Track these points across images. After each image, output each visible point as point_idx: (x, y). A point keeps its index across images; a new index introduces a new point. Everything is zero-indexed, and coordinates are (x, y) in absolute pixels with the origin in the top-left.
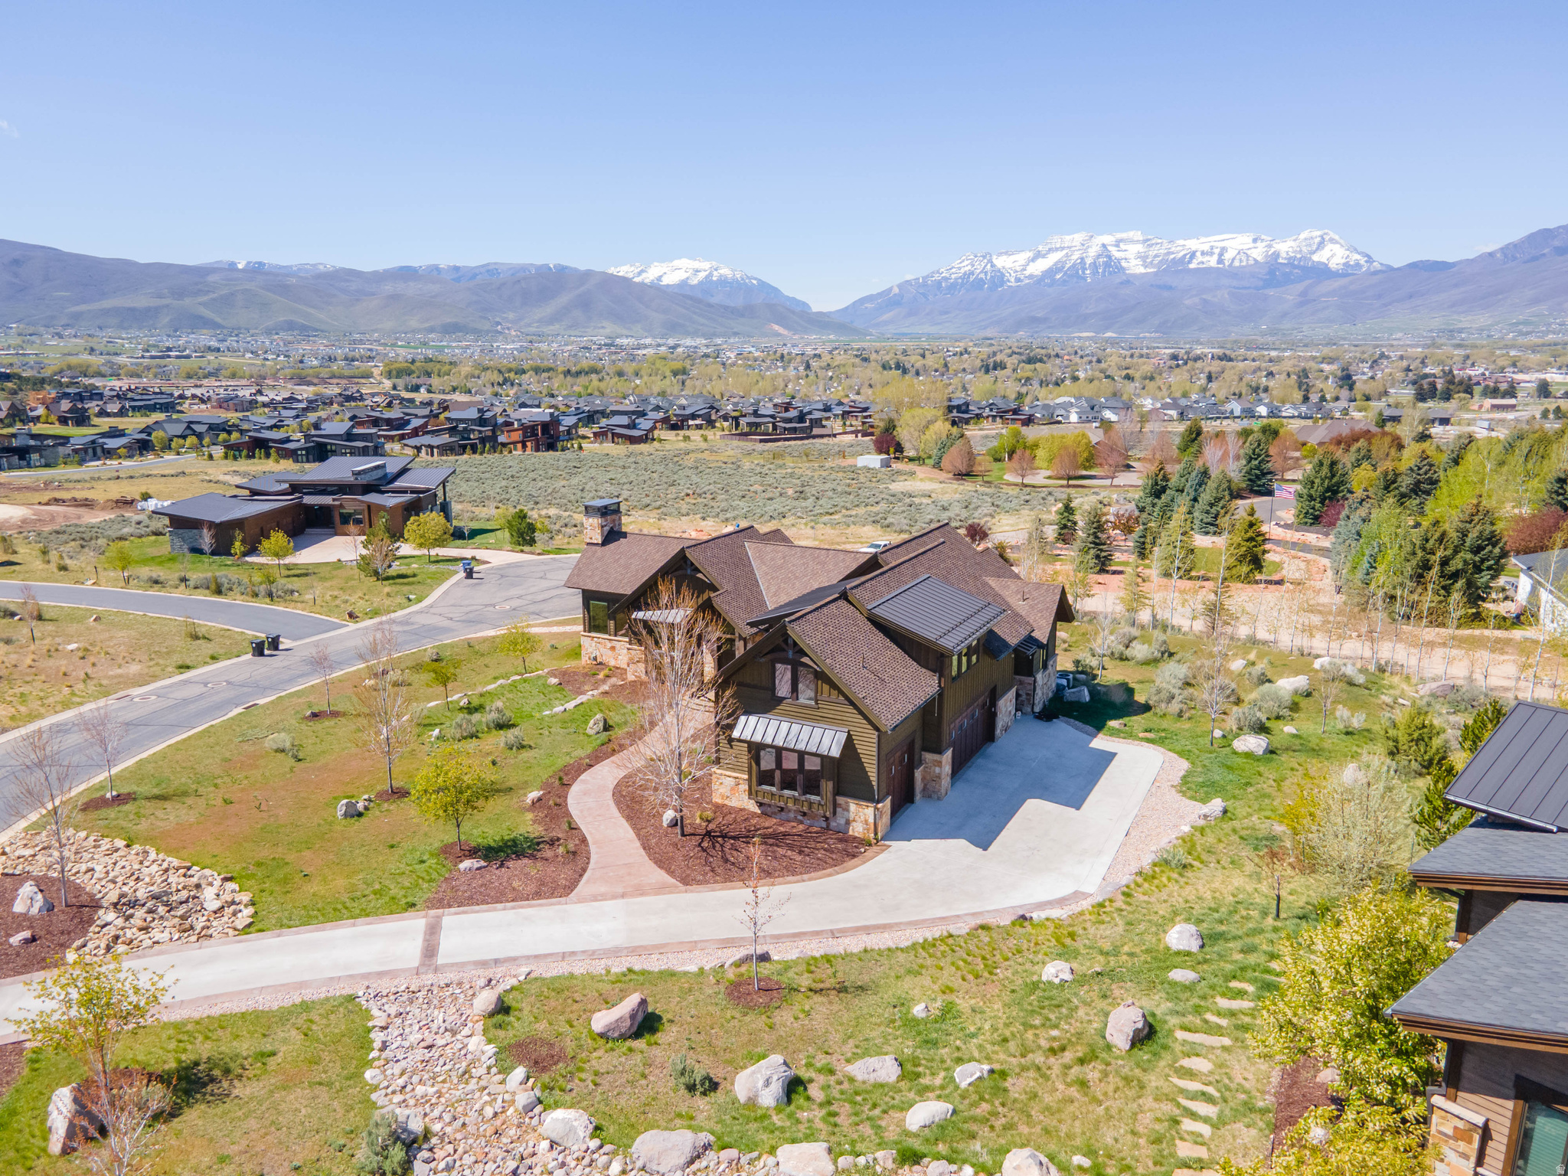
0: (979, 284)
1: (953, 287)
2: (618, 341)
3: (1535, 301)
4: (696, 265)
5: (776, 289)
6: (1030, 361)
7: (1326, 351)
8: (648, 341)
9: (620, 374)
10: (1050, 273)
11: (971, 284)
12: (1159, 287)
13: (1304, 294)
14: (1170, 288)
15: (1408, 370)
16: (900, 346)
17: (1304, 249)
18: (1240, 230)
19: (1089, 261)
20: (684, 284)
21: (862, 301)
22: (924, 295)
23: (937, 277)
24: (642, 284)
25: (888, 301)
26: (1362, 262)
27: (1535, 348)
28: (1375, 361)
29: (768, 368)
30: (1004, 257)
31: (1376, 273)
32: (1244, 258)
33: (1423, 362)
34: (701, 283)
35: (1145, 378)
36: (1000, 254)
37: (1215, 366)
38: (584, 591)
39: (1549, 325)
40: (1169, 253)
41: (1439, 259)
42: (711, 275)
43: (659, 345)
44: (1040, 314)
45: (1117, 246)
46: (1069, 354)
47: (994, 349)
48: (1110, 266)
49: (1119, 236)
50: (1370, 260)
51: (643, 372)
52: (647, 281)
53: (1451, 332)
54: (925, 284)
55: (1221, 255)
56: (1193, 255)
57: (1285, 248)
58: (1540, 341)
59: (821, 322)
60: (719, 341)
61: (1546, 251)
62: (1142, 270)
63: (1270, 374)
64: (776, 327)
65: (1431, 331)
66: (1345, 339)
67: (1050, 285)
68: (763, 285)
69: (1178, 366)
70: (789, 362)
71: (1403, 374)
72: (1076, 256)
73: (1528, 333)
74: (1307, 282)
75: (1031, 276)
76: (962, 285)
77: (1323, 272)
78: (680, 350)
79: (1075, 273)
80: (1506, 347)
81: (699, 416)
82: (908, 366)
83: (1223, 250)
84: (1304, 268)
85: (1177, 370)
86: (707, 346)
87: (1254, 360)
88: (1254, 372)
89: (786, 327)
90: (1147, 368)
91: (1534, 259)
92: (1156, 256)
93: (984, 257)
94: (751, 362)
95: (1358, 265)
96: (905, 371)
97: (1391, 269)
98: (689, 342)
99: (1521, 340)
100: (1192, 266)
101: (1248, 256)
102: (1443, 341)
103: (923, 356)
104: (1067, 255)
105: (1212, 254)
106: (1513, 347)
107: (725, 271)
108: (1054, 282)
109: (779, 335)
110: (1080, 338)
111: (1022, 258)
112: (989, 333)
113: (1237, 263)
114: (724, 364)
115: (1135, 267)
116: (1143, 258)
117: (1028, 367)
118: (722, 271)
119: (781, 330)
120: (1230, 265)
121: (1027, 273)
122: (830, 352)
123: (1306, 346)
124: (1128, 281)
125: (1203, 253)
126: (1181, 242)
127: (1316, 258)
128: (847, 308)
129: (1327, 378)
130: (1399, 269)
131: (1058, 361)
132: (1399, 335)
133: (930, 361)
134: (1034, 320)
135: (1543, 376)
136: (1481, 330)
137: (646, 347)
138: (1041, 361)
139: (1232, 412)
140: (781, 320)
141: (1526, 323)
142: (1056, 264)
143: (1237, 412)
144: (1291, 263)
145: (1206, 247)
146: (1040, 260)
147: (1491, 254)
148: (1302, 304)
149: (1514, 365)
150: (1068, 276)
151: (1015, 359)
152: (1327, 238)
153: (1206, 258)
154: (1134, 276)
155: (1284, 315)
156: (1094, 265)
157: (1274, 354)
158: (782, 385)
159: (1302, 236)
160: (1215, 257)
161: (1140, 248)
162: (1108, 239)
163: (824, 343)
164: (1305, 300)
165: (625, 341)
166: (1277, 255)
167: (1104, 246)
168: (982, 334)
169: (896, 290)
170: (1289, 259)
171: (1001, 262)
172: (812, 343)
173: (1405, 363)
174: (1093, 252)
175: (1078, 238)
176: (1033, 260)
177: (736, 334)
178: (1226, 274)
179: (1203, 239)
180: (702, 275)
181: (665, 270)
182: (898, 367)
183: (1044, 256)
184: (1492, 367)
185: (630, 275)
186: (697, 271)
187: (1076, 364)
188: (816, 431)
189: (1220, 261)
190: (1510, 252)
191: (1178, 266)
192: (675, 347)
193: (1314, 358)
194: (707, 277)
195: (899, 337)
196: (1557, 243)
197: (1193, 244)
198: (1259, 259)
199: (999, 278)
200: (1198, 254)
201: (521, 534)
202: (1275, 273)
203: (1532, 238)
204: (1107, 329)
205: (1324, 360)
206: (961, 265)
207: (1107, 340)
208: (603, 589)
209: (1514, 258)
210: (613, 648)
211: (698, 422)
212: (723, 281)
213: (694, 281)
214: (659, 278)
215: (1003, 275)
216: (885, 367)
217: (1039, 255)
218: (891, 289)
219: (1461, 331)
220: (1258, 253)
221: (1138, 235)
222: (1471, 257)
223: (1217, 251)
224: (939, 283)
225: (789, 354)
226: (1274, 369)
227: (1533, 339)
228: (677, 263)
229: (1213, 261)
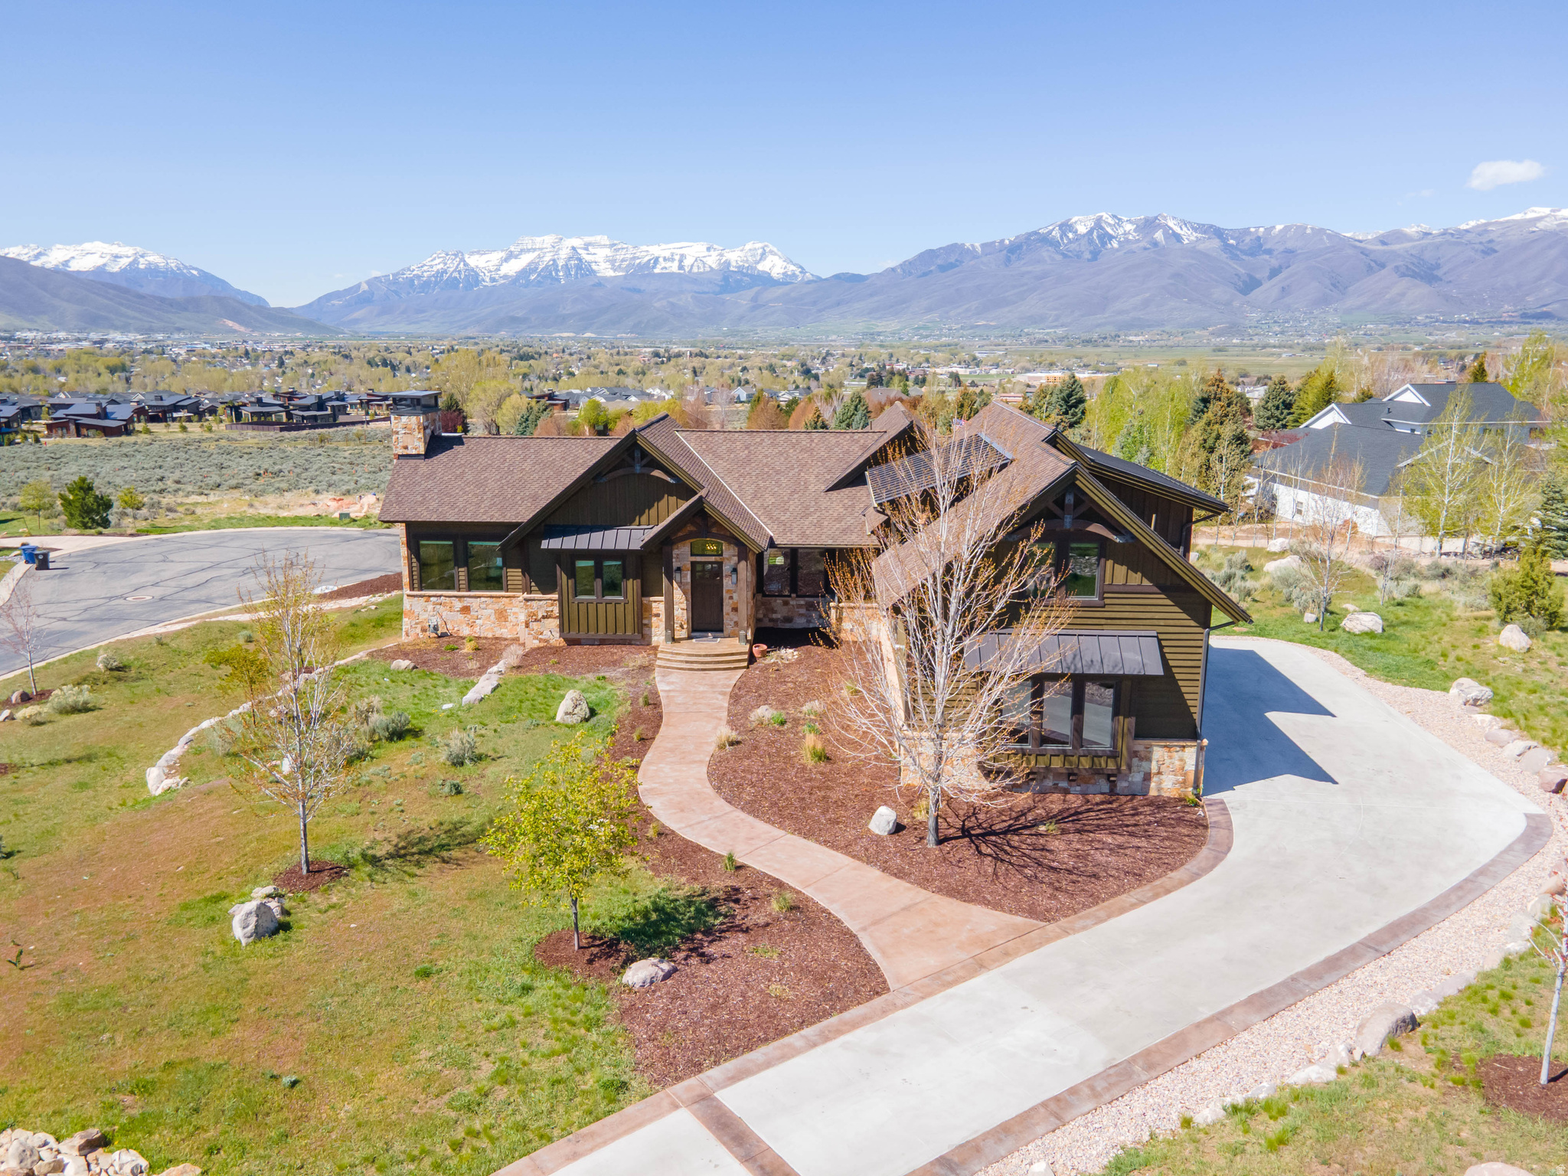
0: (453, 283)
1: (426, 285)
2: (18, 334)
3: (929, 310)
4: (116, 250)
5: (223, 282)
6: (522, 358)
7: (783, 350)
8: (62, 335)
9: (35, 370)
10: (524, 273)
11: (445, 283)
12: (629, 289)
13: (754, 299)
14: (638, 291)
15: (851, 365)
16: (382, 343)
17: (750, 259)
18: (695, 239)
19: (561, 263)
20: (100, 271)
21: (329, 297)
22: (396, 292)
23: (408, 274)
24: (42, 270)
25: (358, 298)
26: (797, 273)
27: (936, 348)
28: (824, 358)
29: (233, 366)
30: (476, 257)
31: (809, 282)
32: (701, 265)
33: (860, 359)
34: (123, 271)
35: (637, 374)
36: (472, 253)
37: (697, 362)
38: (410, 526)
39: (941, 329)
40: (634, 258)
41: (856, 272)
42: (135, 262)
43: (79, 340)
44: (520, 314)
45: (587, 249)
46: (557, 352)
47: (482, 346)
48: (581, 269)
49: (588, 239)
50: (803, 271)
51: (65, 369)
52: (48, 266)
53: (873, 335)
54: (395, 282)
55: (681, 261)
56: (656, 260)
57: (735, 257)
58: (937, 343)
59: (283, 318)
60: (160, 337)
61: (932, 268)
62: (611, 273)
63: (744, 369)
64: (230, 323)
65: (857, 334)
66: (793, 340)
67: (526, 286)
68: (206, 277)
69: (663, 362)
70: (257, 358)
71: (849, 369)
72: (548, 258)
73: (927, 336)
74: (756, 289)
75: (505, 277)
76: (436, 283)
77: (766, 280)
78: (109, 345)
79: (548, 274)
80: (915, 347)
81: (183, 407)
82: (396, 363)
83: (683, 257)
84: (751, 276)
85: (663, 366)
86: (146, 342)
87: (726, 357)
88: (730, 368)
89: (240, 323)
90: (637, 363)
91: (925, 274)
92: (623, 260)
93: (456, 255)
94: (210, 360)
95: (794, 275)
96: (394, 368)
97: (819, 280)
98: (118, 336)
99: (924, 342)
100: (657, 271)
101: (704, 263)
102: (868, 342)
103: (410, 353)
104: (539, 257)
105: (673, 260)
106: (920, 347)
107: (154, 258)
108: (528, 283)
109: (235, 331)
110: (562, 338)
111: (495, 257)
112: (470, 332)
113: (695, 270)
114: (174, 361)
115: (605, 270)
116: (612, 261)
117: (522, 363)
118: (151, 259)
119: (236, 326)
120: (690, 271)
121: (502, 273)
122: (304, 349)
123: (763, 346)
124: (601, 283)
125: (665, 259)
126: (644, 248)
127: (760, 267)
128: (310, 305)
129: (792, 372)
130: (826, 279)
131: (548, 358)
132: (834, 337)
133: (419, 358)
134: (514, 320)
135: (950, 370)
136: (893, 333)
137: (60, 341)
138: (532, 358)
139: (739, 397)
140: (235, 316)
141: (925, 328)
142: (529, 264)
143: (743, 398)
144: (740, 271)
145: (667, 254)
146: (513, 261)
147: (893, 269)
148: (754, 308)
149: (927, 361)
150: (539, 278)
151: (506, 357)
152: (767, 250)
153: (668, 264)
154: (605, 278)
155: (741, 318)
156: (566, 267)
157: (740, 352)
158: (257, 383)
159: (749, 246)
160: (676, 263)
161: (607, 252)
162: (577, 242)
163: (292, 340)
164: (756, 305)
165: (30, 335)
166: (728, 263)
167: (574, 248)
168: (464, 333)
169: (365, 287)
170: (739, 267)
171: (474, 261)
172: (276, 340)
173: (848, 360)
174: (564, 254)
175: (548, 240)
176: (506, 260)
177: (179, 330)
178: (684, 279)
179: (663, 246)
180: (124, 262)
181: (74, 254)
182: (385, 363)
183: (516, 257)
184: (912, 363)
185: (25, 258)
186: (117, 257)
187: (567, 361)
188: (342, 419)
189: (681, 267)
190: (908, 267)
191: (644, 270)
192: (102, 342)
193: (775, 356)
194: (130, 264)
195: (376, 335)
196: (939, 262)
197: (656, 250)
198: (714, 266)
199: (473, 278)
200: (661, 260)
201: (87, 511)
202: (731, 281)
203: (921, 256)
204: (585, 329)
205: (784, 357)
206: (430, 263)
207: (588, 340)
208: (452, 518)
209: (910, 274)
210: (466, 610)
211: (182, 414)
212: (153, 271)
213: (115, 268)
214: (66, 263)
215: (477, 275)
216: (371, 363)
217: (511, 256)
218: (359, 286)
219: (879, 334)
220: (712, 261)
221: (604, 239)
222: (879, 271)
223: (677, 258)
224: (412, 280)
225: (254, 350)
226: (747, 364)
227: (931, 341)
228: (87, 246)
229: (674, 267)
